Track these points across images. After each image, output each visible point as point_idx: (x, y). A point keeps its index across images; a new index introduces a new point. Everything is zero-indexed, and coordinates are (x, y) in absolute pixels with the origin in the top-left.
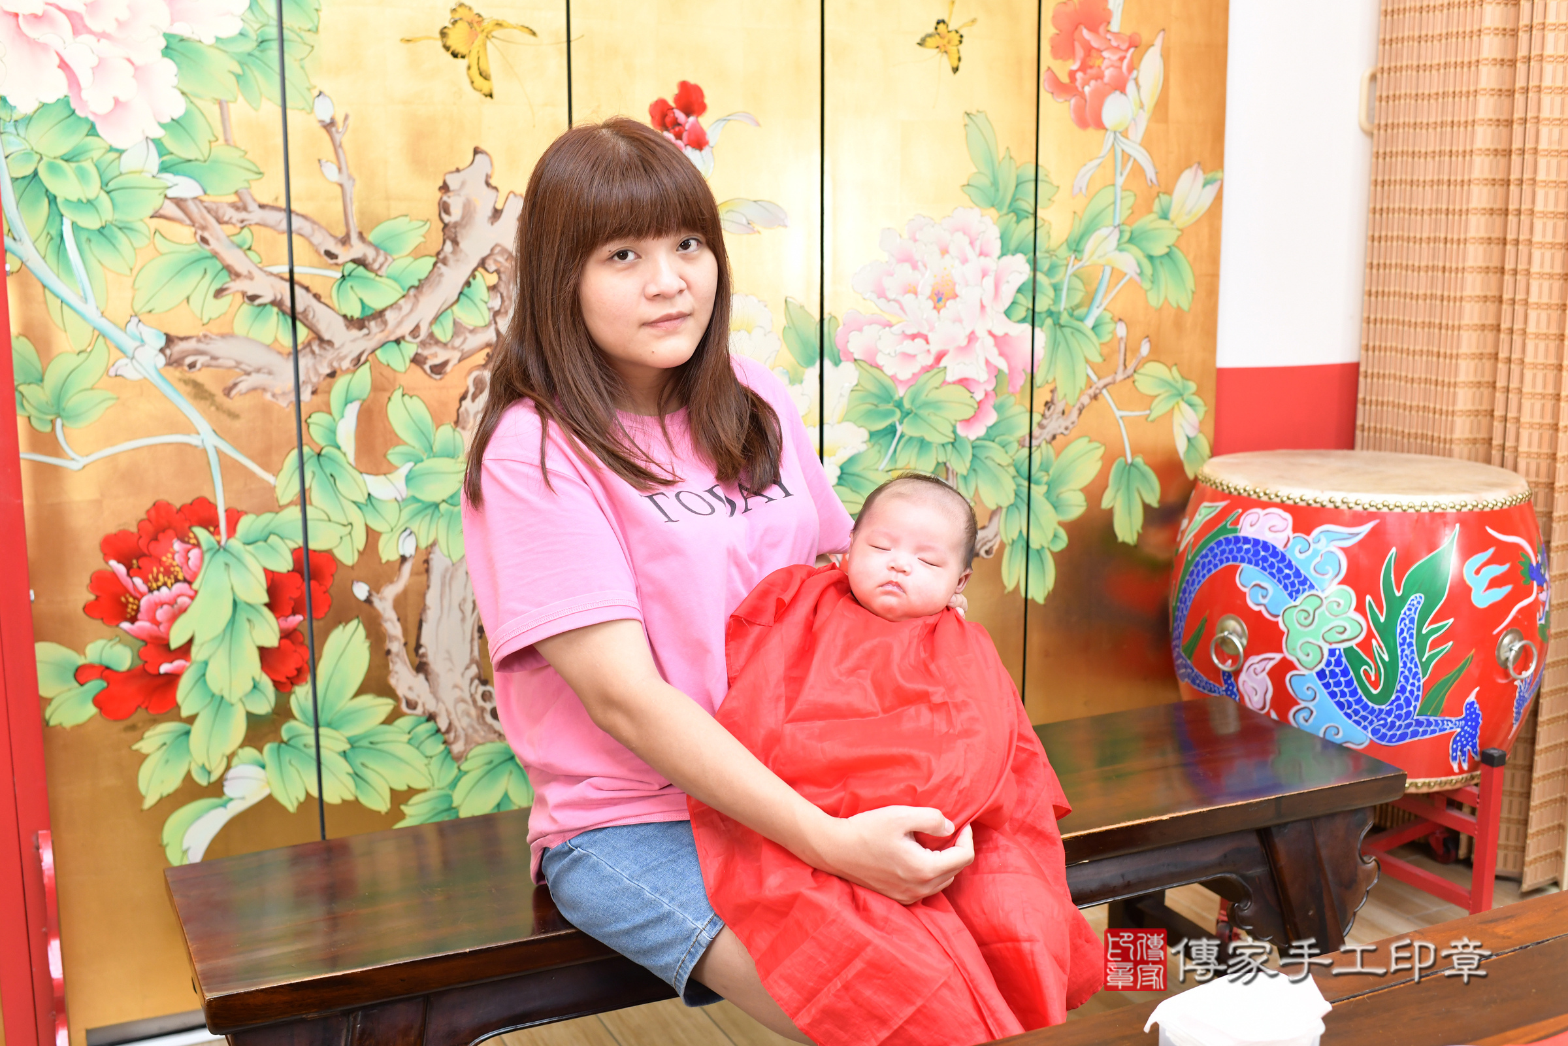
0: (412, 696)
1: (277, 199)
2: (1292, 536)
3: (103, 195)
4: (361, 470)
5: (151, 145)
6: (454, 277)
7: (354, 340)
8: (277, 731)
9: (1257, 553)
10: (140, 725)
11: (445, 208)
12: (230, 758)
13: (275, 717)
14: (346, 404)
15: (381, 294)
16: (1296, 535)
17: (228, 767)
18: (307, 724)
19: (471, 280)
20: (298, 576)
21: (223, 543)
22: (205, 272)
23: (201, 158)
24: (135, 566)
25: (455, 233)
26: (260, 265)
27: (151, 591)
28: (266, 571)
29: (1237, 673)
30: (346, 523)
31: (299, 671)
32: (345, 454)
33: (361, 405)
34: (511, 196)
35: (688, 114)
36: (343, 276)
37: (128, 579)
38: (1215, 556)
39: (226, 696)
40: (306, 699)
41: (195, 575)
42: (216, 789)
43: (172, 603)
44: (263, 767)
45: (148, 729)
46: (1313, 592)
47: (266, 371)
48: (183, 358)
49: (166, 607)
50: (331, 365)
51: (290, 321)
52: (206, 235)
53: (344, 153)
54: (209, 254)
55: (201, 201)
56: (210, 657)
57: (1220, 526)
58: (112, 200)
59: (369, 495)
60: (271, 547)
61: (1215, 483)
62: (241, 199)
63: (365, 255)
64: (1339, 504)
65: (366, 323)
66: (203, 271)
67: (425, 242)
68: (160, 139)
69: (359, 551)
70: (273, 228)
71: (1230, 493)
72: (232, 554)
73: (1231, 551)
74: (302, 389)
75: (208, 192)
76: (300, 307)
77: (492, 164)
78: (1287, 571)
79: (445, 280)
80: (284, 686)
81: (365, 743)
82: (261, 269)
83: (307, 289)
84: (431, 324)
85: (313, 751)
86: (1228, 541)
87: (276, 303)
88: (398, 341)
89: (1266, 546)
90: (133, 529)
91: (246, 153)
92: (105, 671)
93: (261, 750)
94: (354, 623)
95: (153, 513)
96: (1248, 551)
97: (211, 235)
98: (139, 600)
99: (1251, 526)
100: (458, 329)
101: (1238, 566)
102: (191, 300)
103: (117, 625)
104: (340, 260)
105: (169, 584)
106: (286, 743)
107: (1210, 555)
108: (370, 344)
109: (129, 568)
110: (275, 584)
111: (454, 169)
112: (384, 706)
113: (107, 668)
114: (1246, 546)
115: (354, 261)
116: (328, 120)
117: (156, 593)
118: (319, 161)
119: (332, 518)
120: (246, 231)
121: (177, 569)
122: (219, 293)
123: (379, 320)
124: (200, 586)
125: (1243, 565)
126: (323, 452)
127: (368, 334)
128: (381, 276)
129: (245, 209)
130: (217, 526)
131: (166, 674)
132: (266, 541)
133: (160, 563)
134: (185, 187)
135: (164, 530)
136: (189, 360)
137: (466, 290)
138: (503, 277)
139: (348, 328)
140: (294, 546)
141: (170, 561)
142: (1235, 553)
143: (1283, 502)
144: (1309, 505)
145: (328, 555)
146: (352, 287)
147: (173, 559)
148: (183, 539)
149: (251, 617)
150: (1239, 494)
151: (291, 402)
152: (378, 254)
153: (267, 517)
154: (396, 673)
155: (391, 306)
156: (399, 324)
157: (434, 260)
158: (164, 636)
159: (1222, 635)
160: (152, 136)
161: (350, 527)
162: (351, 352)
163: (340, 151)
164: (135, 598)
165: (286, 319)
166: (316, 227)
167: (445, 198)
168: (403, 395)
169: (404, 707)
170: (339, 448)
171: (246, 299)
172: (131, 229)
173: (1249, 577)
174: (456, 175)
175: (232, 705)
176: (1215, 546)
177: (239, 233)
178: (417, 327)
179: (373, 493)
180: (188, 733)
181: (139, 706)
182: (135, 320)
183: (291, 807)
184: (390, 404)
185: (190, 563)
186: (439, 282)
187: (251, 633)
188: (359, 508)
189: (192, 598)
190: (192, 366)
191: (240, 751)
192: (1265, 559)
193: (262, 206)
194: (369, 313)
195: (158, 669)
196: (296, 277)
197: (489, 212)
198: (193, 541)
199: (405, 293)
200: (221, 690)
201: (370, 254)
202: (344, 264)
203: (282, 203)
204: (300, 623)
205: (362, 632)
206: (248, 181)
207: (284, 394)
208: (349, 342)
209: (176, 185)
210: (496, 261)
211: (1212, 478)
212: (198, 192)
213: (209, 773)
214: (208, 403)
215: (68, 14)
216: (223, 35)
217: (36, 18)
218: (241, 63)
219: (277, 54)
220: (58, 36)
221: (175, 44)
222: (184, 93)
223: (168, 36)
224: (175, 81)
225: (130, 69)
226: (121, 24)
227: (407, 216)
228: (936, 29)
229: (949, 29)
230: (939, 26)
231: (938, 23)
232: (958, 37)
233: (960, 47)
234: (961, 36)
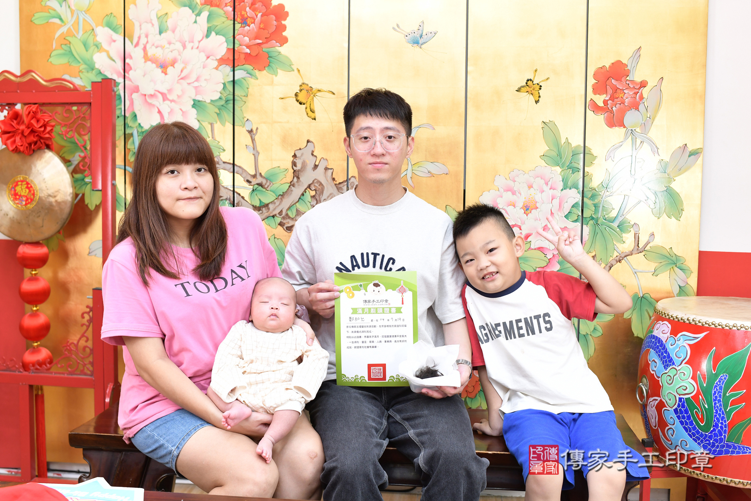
1: (230, 160)
2: (669, 336)
6: (297, 192)
11: (294, 164)
15: (268, 198)
16: (671, 336)
19: (304, 193)
25: (298, 174)
34: (322, 159)
36: (253, 190)
53: (256, 142)
63: (262, 182)
64: (691, 321)
65: (261, 208)
67: (285, 177)
70: (230, 170)
76: (236, 202)
77: (314, 147)
79: (293, 192)
84: (287, 210)
87: (228, 200)
88: (273, 216)
91: (219, 142)
100: (298, 212)
104: (252, 184)
111: (299, 149)
115: (258, 184)
116: (250, 130)
118: (246, 146)
123: (266, 207)
127: (262, 213)
128: (268, 190)
137: (302, 197)
138: (318, 192)
146: (256, 194)
152: (267, 182)
155: (272, 202)
157: (289, 184)
163: (254, 141)
166: (244, 171)
167: (295, 160)
168: (275, 238)
174: (300, 151)
178: (282, 211)
186: (291, 193)
193: (224, 163)
194: (263, 205)
196: (236, 190)
197: (313, 166)
199: (277, 197)
201: (264, 181)
202: (253, 185)
203: (232, 162)
206: (219, 153)
210: (315, 186)
215: (162, 94)
216: (214, 99)
217: (151, 96)
218: (219, 109)
219: (232, 105)
220: (158, 102)
221: (197, 103)
222: (198, 121)
223: (194, 100)
224: (196, 116)
225: (181, 112)
226: (179, 97)
227: (279, 167)
228: (526, 83)
229: (534, 83)
230: (528, 82)
231: (528, 80)
232: (538, 87)
233: (540, 91)
234: (541, 86)
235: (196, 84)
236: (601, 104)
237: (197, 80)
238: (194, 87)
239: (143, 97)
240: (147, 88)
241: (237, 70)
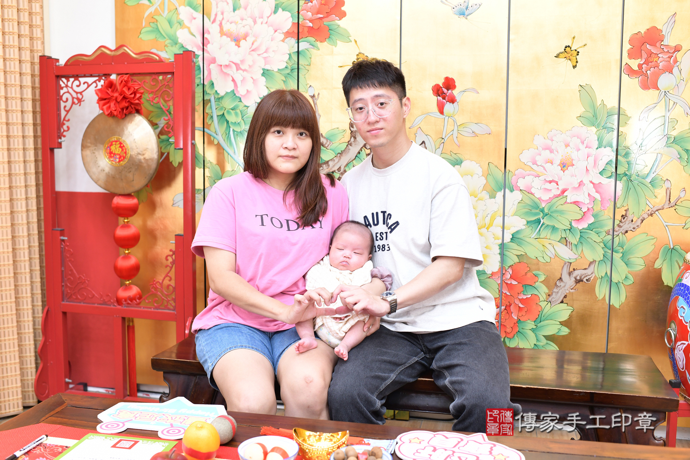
3: (242, 121)
6: (354, 150)
9: (684, 291)
15: (328, 156)
19: (360, 151)
35: (448, 90)
57: (679, 278)
63: (323, 142)
67: (343, 138)
79: (350, 151)
84: (345, 167)
89: (688, 288)
96: (682, 290)
99: (686, 278)
101: (678, 298)
114: (682, 288)
116: (312, 95)
123: (327, 165)
128: (328, 149)
137: (358, 155)
142: (679, 291)
152: (327, 141)
155: (331, 160)
156: (334, 166)
157: (347, 144)
163: (316, 105)
178: (340, 167)
199: (336, 155)
201: (325, 141)
215: (235, 64)
216: (280, 68)
217: (227, 66)
218: (285, 77)
219: (297, 73)
220: (232, 71)
221: (266, 72)
222: (267, 88)
223: (263, 69)
224: (265, 84)
225: (252, 80)
226: (250, 66)
227: (338, 128)
228: (565, 50)
229: (572, 49)
230: (566, 49)
231: (566, 47)
232: (576, 53)
233: (577, 57)
234: (578, 52)
235: (265, 55)
236: (636, 68)
237: (266, 52)
238: (263, 58)
239: (220, 67)
240: (223, 60)
241: (301, 42)
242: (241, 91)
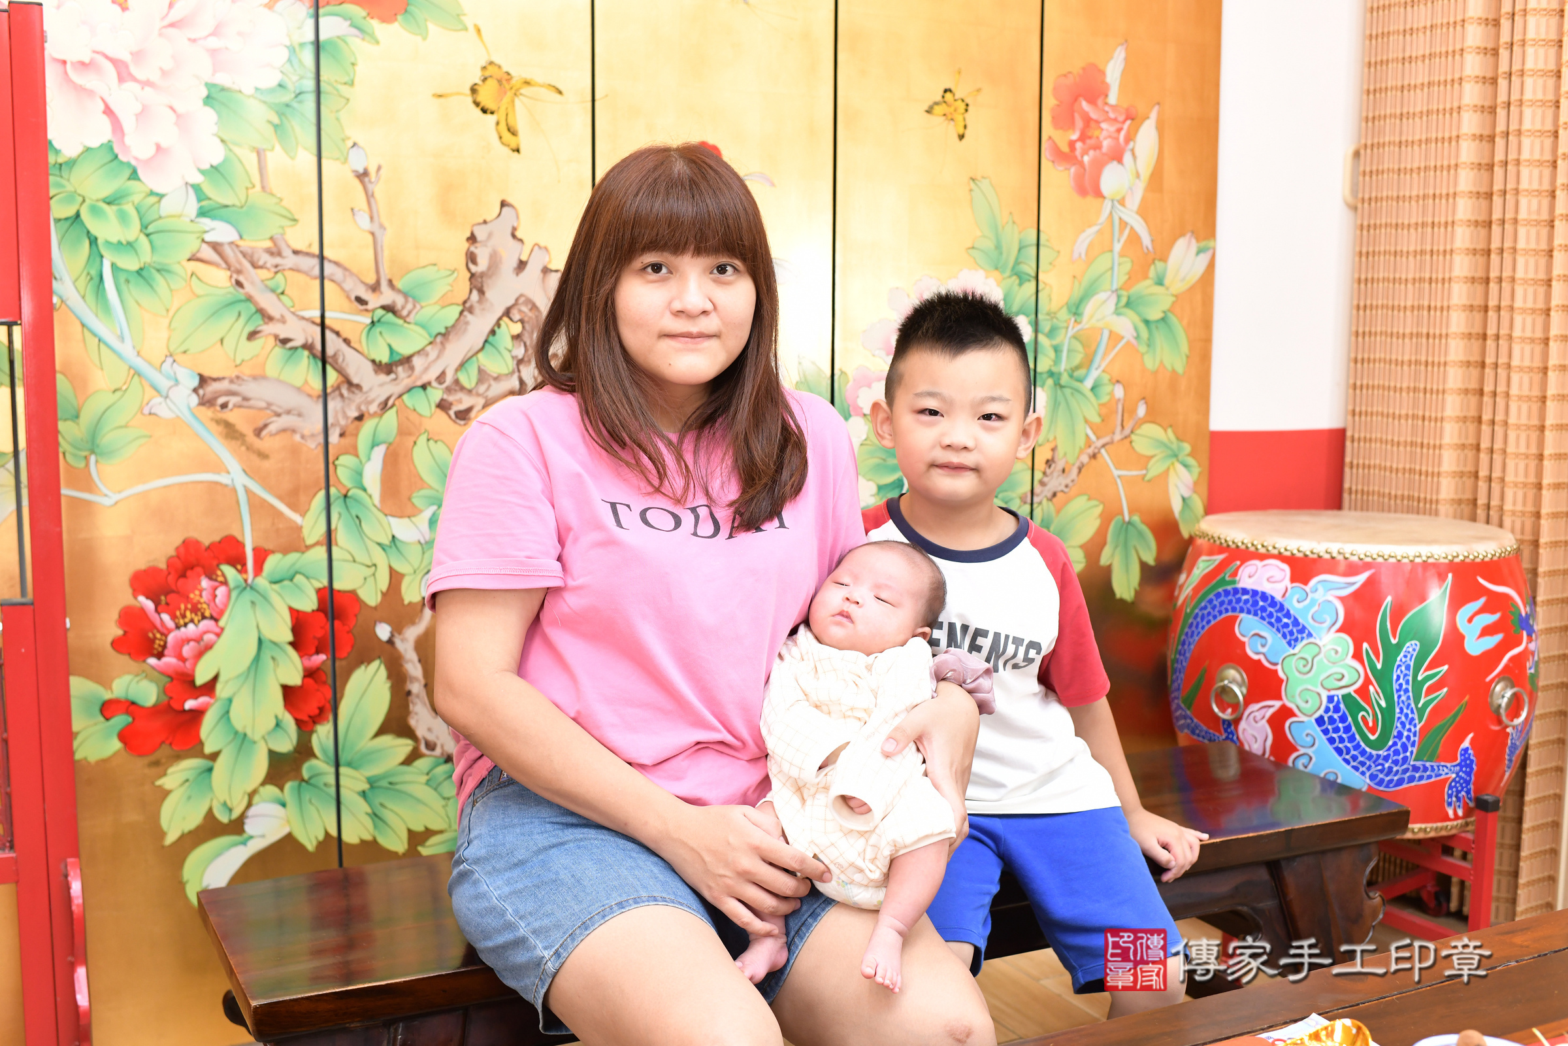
0: (431, 737)
1: (310, 245)
2: (1289, 585)
3: (143, 238)
4: (387, 512)
5: (191, 191)
6: (479, 325)
7: (382, 385)
8: (298, 769)
9: (1255, 603)
10: (163, 760)
11: (472, 258)
12: (251, 795)
13: (297, 755)
14: (373, 447)
15: (408, 341)
16: (1294, 585)
17: (249, 805)
18: (327, 763)
19: (496, 328)
20: (322, 615)
21: (250, 581)
22: (239, 315)
23: (238, 204)
24: (163, 602)
25: (482, 283)
26: (292, 310)
27: (178, 627)
28: (291, 610)
29: (1237, 721)
30: (370, 564)
31: (321, 710)
32: (370, 496)
33: (388, 448)
34: (536, 248)
36: (373, 322)
37: (156, 616)
38: (1214, 608)
39: (249, 733)
40: (328, 738)
41: (222, 613)
42: (237, 827)
43: (198, 640)
44: (284, 805)
45: (171, 765)
46: (1311, 640)
47: (296, 412)
48: (215, 398)
49: (192, 644)
50: (359, 408)
51: (320, 364)
52: (241, 279)
53: (376, 202)
54: (243, 297)
55: (237, 246)
56: (234, 694)
57: (1219, 578)
58: (151, 242)
59: (393, 537)
60: (297, 586)
61: (1213, 537)
62: (275, 244)
63: (394, 302)
64: (1335, 555)
65: (394, 368)
66: (237, 314)
67: (452, 291)
68: (198, 185)
69: (382, 592)
70: (306, 273)
71: (1228, 546)
72: (258, 592)
73: (1230, 602)
74: (330, 432)
75: (244, 237)
76: (330, 351)
77: (518, 217)
78: (1285, 620)
79: (470, 328)
80: (305, 726)
81: (384, 783)
82: (293, 313)
83: (338, 334)
84: (457, 370)
85: (333, 790)
86: (1227, 593)
87: (308, 347)
88: (424, 387)
89: (1264, 596)
90: (163, 565)
91: (281, 200)
92: (130, 706)
93: (281, 789)
94: (376, 663)
95: (182, 550)
96: (1246, 601)
97: (246, 279)
98: (166, 636)
99: (1250, 577)
100: (482, 375)
101: (1237, 617)
102: (225, 342)
103: (144, 661)
104: (370, 307)
105: (196, 620)
106: (307, 782)
107: (1209, 606)
108: (396, 389)
109: (157, 604)
110: (299, 622)
111: (481, 220)
112: (404, 747)
113: (133, 703)
114: (1245, 597)
115: (384, 307)
116: (361, 171)
117: (183, 629)
118: (352, 209)
119: (357, 559)
120: (279, 276)
121: (205, 606)
122: (252, 335)
123: (406, 366)
124: (227, 623)
125: (1243, 616)
126: (350, 494)
127: (395, 379)
128: (409, 323)
129: (279, 254)
130: (244, 564)
131: (191, 711)
132: (291, 580)
133: (187, 599)
134: (221, 232)
135: (192, 568)
136: (221, 400)
137: (491, 339)
138: (527, 327)
139: (376, 372)
140: (319, 585)
141: (197, 598)
142: (1234, 604)
143: (1280, 553)
144: (1306, 556)
145: (353, 595)
146: (381, 333)
147: (201, 596)
148: (211, 576)
149: (275, 655)
150: (1237, 547)
151: (319, 444)
152: (406, 302)
153: (293, 556)
154: (416, 714)
155: (419, 352)
157: (460, 308)
158: (190, 672)
159: (1222, 684)
160: (191, 181)
161: (374, 568)
162: (379, 396)
163: (372, 200)
164: (162, 634)
165: (316, 363)
166: (347, 273)
167: (472, 249)
168: (428, 440)
169: (423, 748)
170: (365, 490)
171: (278, 342)
172: (168, 271)
173: (1248, 627)
174: (484, 226)
175: (255, 742)
176: (1214, 598)
177: (273, 278)
178: (443, 373)
179: (397, 535)
180: (210, 770)
181: (163, 742)
182: (170, 360)
183: (310, 846)
184: (415, 448)
185: (217, 600)
186: (465, 330)
187: (275, 671)
188: (384, 549)
189: (218, 635)
190: (224, 406)
191: (262, 789)
192: (1263, 609)
193: (296, 252)
194: (397, 358)
195: (183, 706)
196: (328, 322)
197: (515, 263)
198: (221, 579)
199: (431, 339)
200: (245, 727)
201: (399, 301)
202: (373, 310)
203: (315, 250)
204: (324, 662)
205: (383, 672)
206: (282, 227)
207: (313, 436)
208: (377, 387)
209: (213, 229)
210: (520, 311)
211: (1210, 533)
212: (234, 237)
213: (231, 810)
214: (239, 443)
215: (115, 62)
216: (262, 86)
218: (280, 114)
219: (314, 106)
220: (104, 83)
221: (216, 93)
222: (223, 141)
223: (209, 85)
224: (215, 129)
225: (173, 116)
226: (165, 73)
227: (435, 265)
228: (943, 97)
229: (956, 97)
230: (946, 95)
231: (945, 92)
232: (964, 105)
233: (966, 114)
234: (968, 104)
235: (214, 42)
237: (215, 33)
238: (207, 50)
239: (61, 69)
240: (68, 45)
241: (325, 15)
242: (137, 147)
